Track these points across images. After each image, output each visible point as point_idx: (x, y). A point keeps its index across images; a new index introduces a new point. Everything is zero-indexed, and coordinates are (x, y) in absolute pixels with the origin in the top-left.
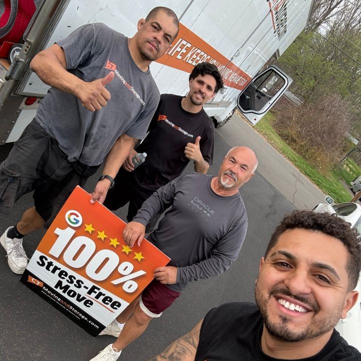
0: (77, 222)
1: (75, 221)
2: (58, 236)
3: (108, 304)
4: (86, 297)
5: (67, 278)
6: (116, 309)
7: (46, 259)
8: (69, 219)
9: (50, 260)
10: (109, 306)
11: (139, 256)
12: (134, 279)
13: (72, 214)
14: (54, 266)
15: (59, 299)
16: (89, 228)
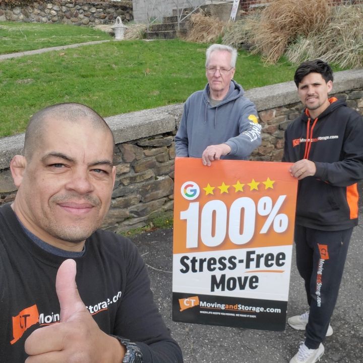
0: (195, 191)
1: (193, 193)
2: (185, 221)
3: (272, 265)
4: (246, 275)
5: (218, 265)
6: (283, 264)
7: (187, 258)
8: (187, 194)
9: (191, 256)
10: (275, 267)
11: (269, 183)
12: (280, 212)
13: (186, 188)
14: (198, 261)
15: (223, 307)
16: (209, 190)
